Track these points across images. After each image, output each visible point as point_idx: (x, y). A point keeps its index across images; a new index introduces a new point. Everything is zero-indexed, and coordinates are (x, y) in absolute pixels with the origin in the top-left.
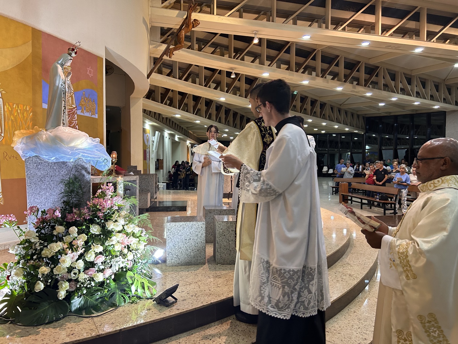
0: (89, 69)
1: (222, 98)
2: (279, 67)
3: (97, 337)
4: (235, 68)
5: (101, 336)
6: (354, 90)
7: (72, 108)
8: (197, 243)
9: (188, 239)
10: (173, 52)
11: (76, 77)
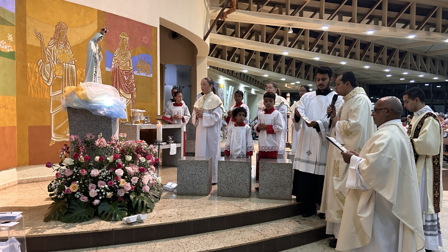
0: (145, 37)
1: (286, 52)
2: (340, 20)
3: (96, 231)
4: (293, 24)
5: (99, 231)
6: (428, 37)
7: (130, 69)
8: (201, 178)
9: (194, 174)
10: (226, 15)
11: (133, 45)
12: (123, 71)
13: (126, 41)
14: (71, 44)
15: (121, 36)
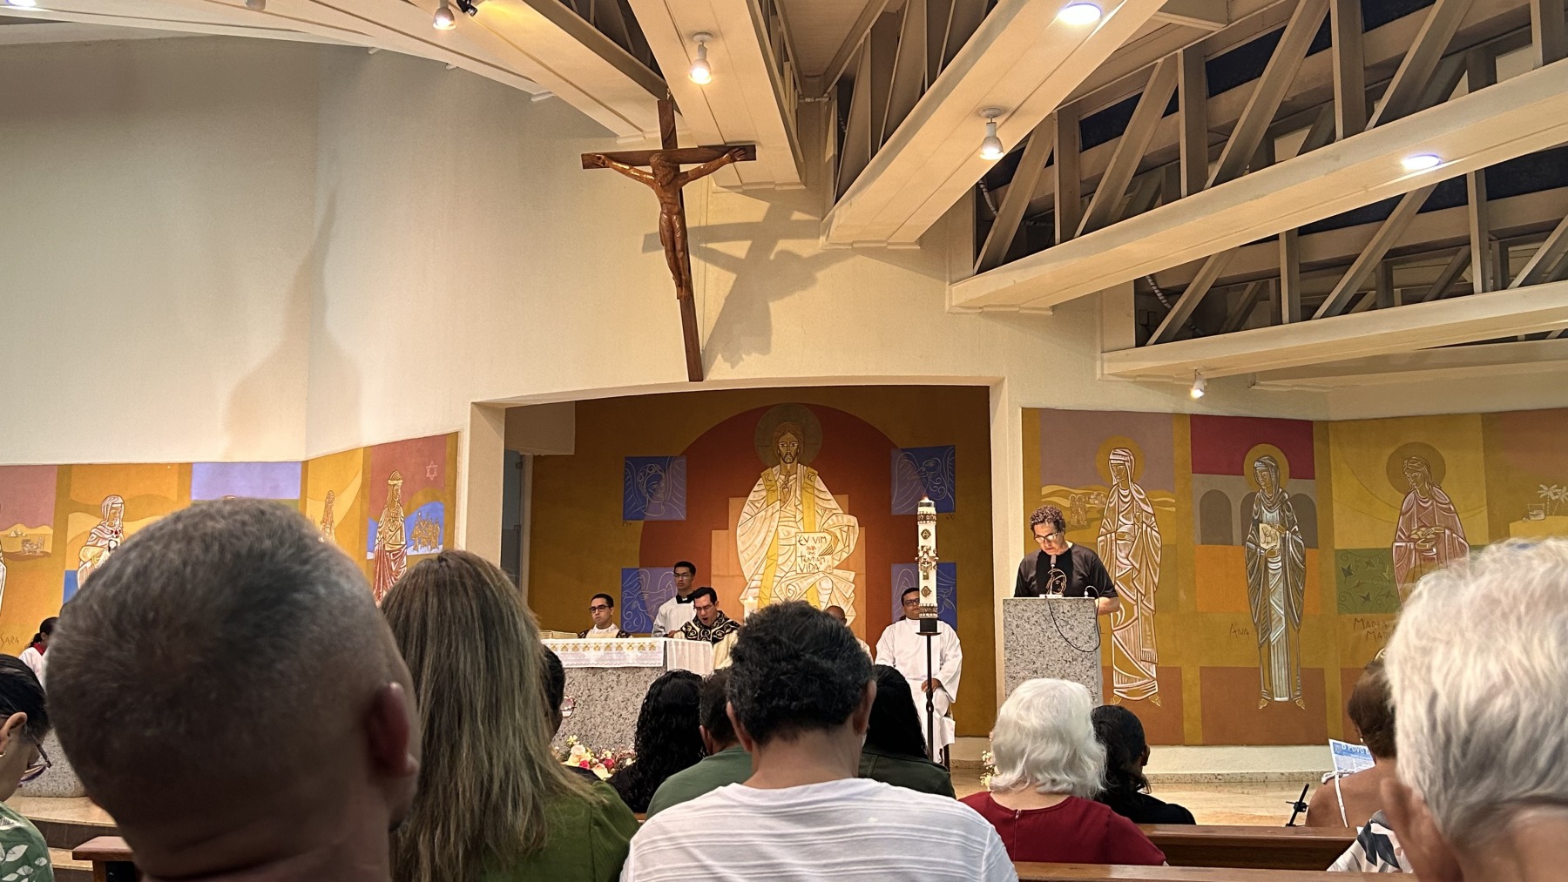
0: (430, 466)
7: (401, 546)
11: (408, 492)
12: (390, 552)
13: (397, 490)
14: (335, 524)
15: (389, 481)
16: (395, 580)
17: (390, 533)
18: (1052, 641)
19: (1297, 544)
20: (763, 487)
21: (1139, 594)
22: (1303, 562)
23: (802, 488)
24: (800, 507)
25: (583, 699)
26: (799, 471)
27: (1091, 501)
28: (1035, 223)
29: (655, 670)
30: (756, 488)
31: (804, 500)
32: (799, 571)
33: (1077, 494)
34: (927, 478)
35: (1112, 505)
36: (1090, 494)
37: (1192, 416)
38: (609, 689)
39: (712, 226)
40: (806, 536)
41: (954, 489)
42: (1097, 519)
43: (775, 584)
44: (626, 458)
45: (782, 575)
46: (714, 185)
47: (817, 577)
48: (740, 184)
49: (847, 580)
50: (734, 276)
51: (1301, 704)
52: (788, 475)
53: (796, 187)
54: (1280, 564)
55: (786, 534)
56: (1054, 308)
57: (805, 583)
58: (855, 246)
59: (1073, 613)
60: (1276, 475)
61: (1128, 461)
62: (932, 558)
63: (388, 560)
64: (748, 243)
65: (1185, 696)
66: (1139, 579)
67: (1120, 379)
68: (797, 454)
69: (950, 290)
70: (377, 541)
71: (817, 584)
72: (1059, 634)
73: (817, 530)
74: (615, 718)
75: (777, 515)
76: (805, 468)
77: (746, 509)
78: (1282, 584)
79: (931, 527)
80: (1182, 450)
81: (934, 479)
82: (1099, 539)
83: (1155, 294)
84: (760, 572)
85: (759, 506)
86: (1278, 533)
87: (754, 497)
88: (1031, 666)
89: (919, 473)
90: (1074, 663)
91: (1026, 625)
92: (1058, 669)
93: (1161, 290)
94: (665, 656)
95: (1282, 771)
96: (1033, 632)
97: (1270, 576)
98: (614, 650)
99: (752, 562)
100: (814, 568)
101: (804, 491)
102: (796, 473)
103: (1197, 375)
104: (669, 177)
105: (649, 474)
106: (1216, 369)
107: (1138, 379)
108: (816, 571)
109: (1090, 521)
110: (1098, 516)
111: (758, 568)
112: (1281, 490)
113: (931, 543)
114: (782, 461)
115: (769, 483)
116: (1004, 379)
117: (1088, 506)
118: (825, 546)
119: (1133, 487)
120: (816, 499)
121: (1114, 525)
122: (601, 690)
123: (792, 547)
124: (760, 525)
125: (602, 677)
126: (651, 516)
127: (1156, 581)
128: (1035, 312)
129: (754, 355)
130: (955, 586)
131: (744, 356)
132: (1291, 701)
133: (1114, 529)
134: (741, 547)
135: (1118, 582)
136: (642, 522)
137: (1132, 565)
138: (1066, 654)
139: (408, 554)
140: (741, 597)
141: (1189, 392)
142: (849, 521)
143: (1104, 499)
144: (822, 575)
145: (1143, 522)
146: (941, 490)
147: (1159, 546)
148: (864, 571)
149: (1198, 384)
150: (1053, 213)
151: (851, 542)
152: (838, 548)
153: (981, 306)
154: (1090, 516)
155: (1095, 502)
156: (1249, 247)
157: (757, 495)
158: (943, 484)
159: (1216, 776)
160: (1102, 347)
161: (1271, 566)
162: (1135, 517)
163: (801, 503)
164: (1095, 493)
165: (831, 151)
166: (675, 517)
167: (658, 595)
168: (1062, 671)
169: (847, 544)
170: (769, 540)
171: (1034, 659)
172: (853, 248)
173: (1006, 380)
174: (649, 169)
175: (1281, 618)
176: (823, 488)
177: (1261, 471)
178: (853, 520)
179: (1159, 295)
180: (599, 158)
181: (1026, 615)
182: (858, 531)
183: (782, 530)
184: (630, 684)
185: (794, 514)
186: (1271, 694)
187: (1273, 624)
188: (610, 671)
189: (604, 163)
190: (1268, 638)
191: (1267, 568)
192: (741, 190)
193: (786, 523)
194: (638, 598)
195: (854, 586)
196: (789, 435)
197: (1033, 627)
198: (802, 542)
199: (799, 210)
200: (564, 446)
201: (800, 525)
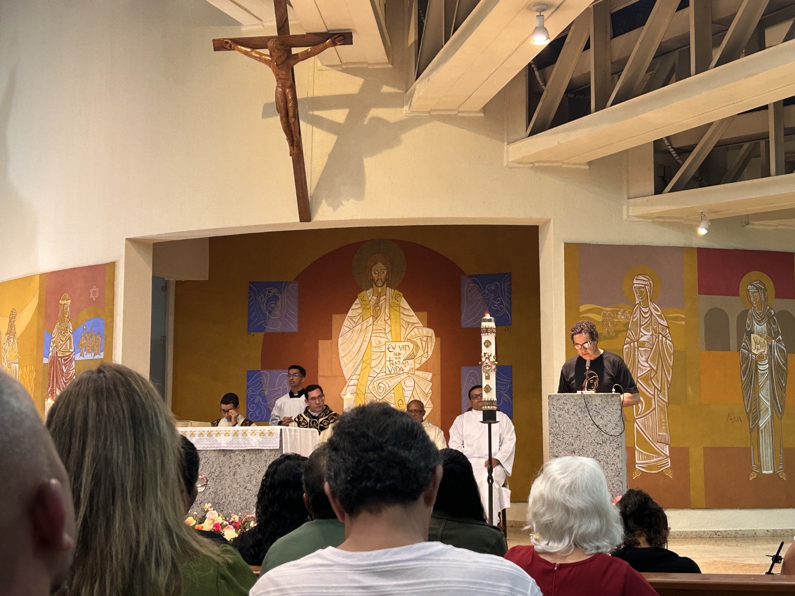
7: (70, 353)
11: (76, 310)
12: (61, 358)
13: (67, 308)
14: (18, 335)
15: (60, 302)
16: (66, 379)
17: (61, 342)
18: (586, 427)
19: (781, 350)
20: (359, 306)
21: (656, 390)
22: (786, 365)
23: (390, 307)
24: (389, 322)
25: (216, 474)
26: (388, 293)
27: (619, 317)
28: (575, 96)
29: (273, 452)
30: (354, 307)
31: (392, 317)
32: (388, 372)
33: (608, 311)
34: (489, 299)
35: (634, 320)
36: (616, 312)
37: (698, 248)
38: (237, 467)
39: (319, 98)
40: (393, 344)
41: (511, 307)
42: (624, 331)
43: (369, 382)
44: (250, 283)
45: (374, 376)
46: (319, 64)
47: (403, 377)
48: (340, 63)
49: (426, 379)
50: (335, 137)
51: (783, 477)
52: (379, 297)
53: (384, 66)
54: (767, 366)
55: (378, 343)
56: (590, 163)
57: (393, 381)
58: (433, 113)
59: (603, 405)
60: (765, 296)
61: (648, 285)
62: (492, 362)
63: (60, 364)
64: (346, 112)
65: (692, 470)
66: (656, 378)
67: (641, 220)
68: (386, 280)
69: (508, 150)
70: (51, 349)
71: (402, 382)
72: (592, 422)
73: (402, 340)
74: (241, 489)
75: (371, 328)
76: (393, 290)
77: (346, 323)
78: (769, 382)
79: (491, 338)
80: (690, 275)
81: (495, 300)
82: (625, 347)
83: (670, 152)
84: (356, 373)
85: (356, 321)
86: (766, 342)
87: (352, 313)
88: (570, 447)
89: (482, 294)
90: (604, 445)
91: (566, 415)
92: (591, 450)
93: (675, 149)
94: (281, 441)
95: (768, 529)
96: (572, 420)
97: (759, 375)
98: (240, 436)
99: (351, 365)
100: (400, 370)
101: (392, 309)
102: (386, 295)
103: (703, 216)
104: (283, 57)
105: (268, 295)
106: (717, 212)
107: (656, 220)
108: (401, 372)
109: (617, 332)
110: (624, 328)
111: (356, 369)
112: (768, 307)
113: (492, 350)
114: (374, 285)
115: (364, 302)
116: (551, 219)
117: (616, 320)
118: (408, 353)
119: (652, 305)
120: (402, 316)
121: (636, 335)
122: (230, 467)
123: (382, 353)
124: (357, 336)
125: (230, 457)
126: (270, 328)
127: (670, 380)
128: (574, 167)
129: (352, 201)
130: (512, 383)
131: (343, 201)
132: (775, 475)
133: (636, 338)
134: (341, 354)
135: (639, 380)
136: (264, 333)
137: (651, 366)
138: (598, 438)
139: (76, 359)
140: (343, 393)
141: (695, 231)
142: (427, 332)
143: (628, 315)
144: (406, 375)
145: (659, 333)
146: (501, 308)
147: (672, 352)
148: (440, 372)
149: (703, 224)
150: (590, 87)
151: (429, 349)
152: (419, 355)
153: (533, 161)
154: (618, 328)
155: (621, 318)
156: (743, 115)
157: (354, 312)
158: (502, 303)
159: (716, 533)
160: (628, 194)
161: (761, 367)
162: (653, 329)
163: (390, 318)
164: (622, 310)
165: (412, 37)
166: (289, 330)
167: (276, 391)
168: (595, 452)
169: (426, 351)
170: (364, 347)
171: (572, 441)
172: (430, 115)
173: (552, 220)
174: (266, 51)
175: (768, 409)
176: (407, 306)
177: (753, 293)
178: (431, 332)
179: (673, 153)
180: (227, 43)
181: (566, 407)
182: (434, 341)
183: (375, 340)
184: (253, 463)
185: (384, 327)
186: (760, 468)
187: (762, 413)
188: (237, 452)
189: (231, 47)
190: (758, 425)
191: (757, 368)
192: (340, 69)
193: (378, 335)
194: (260, 394)
195: (431, 384)
196: (380, 264)
197: (572, 417)
198: (390, 350)
199: (387, 84)
200: (199, 272)
201: (389, 336)
